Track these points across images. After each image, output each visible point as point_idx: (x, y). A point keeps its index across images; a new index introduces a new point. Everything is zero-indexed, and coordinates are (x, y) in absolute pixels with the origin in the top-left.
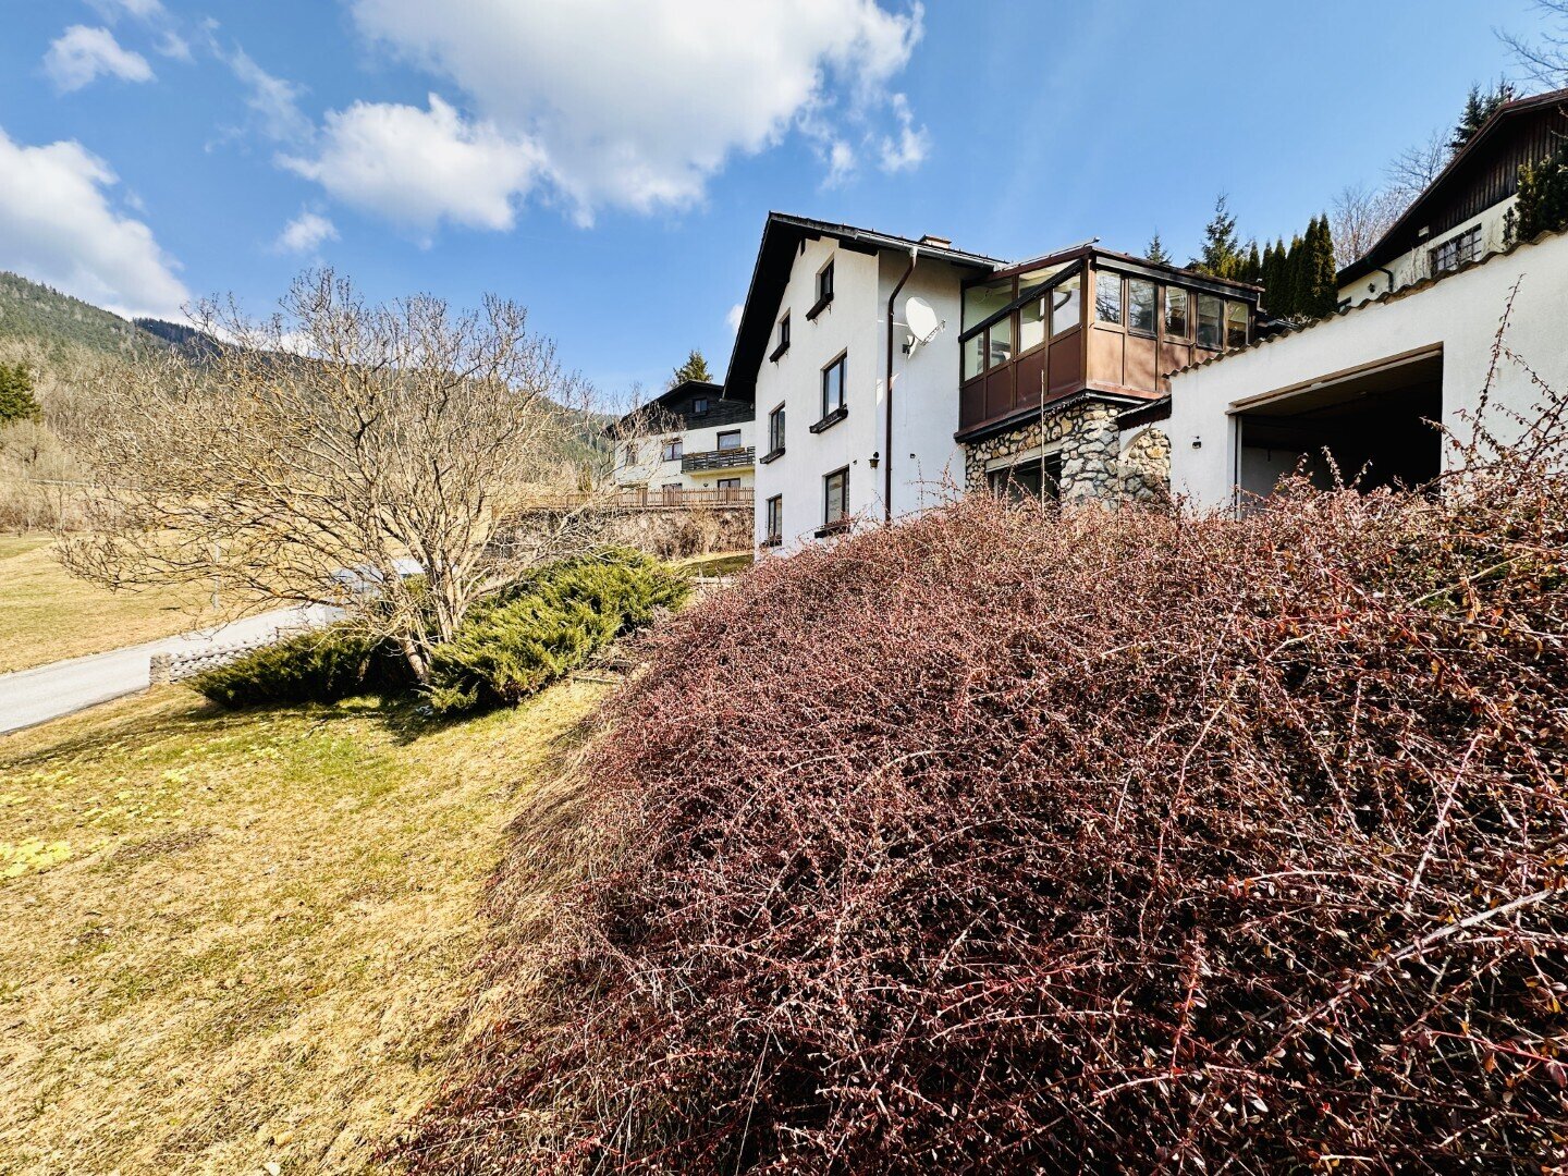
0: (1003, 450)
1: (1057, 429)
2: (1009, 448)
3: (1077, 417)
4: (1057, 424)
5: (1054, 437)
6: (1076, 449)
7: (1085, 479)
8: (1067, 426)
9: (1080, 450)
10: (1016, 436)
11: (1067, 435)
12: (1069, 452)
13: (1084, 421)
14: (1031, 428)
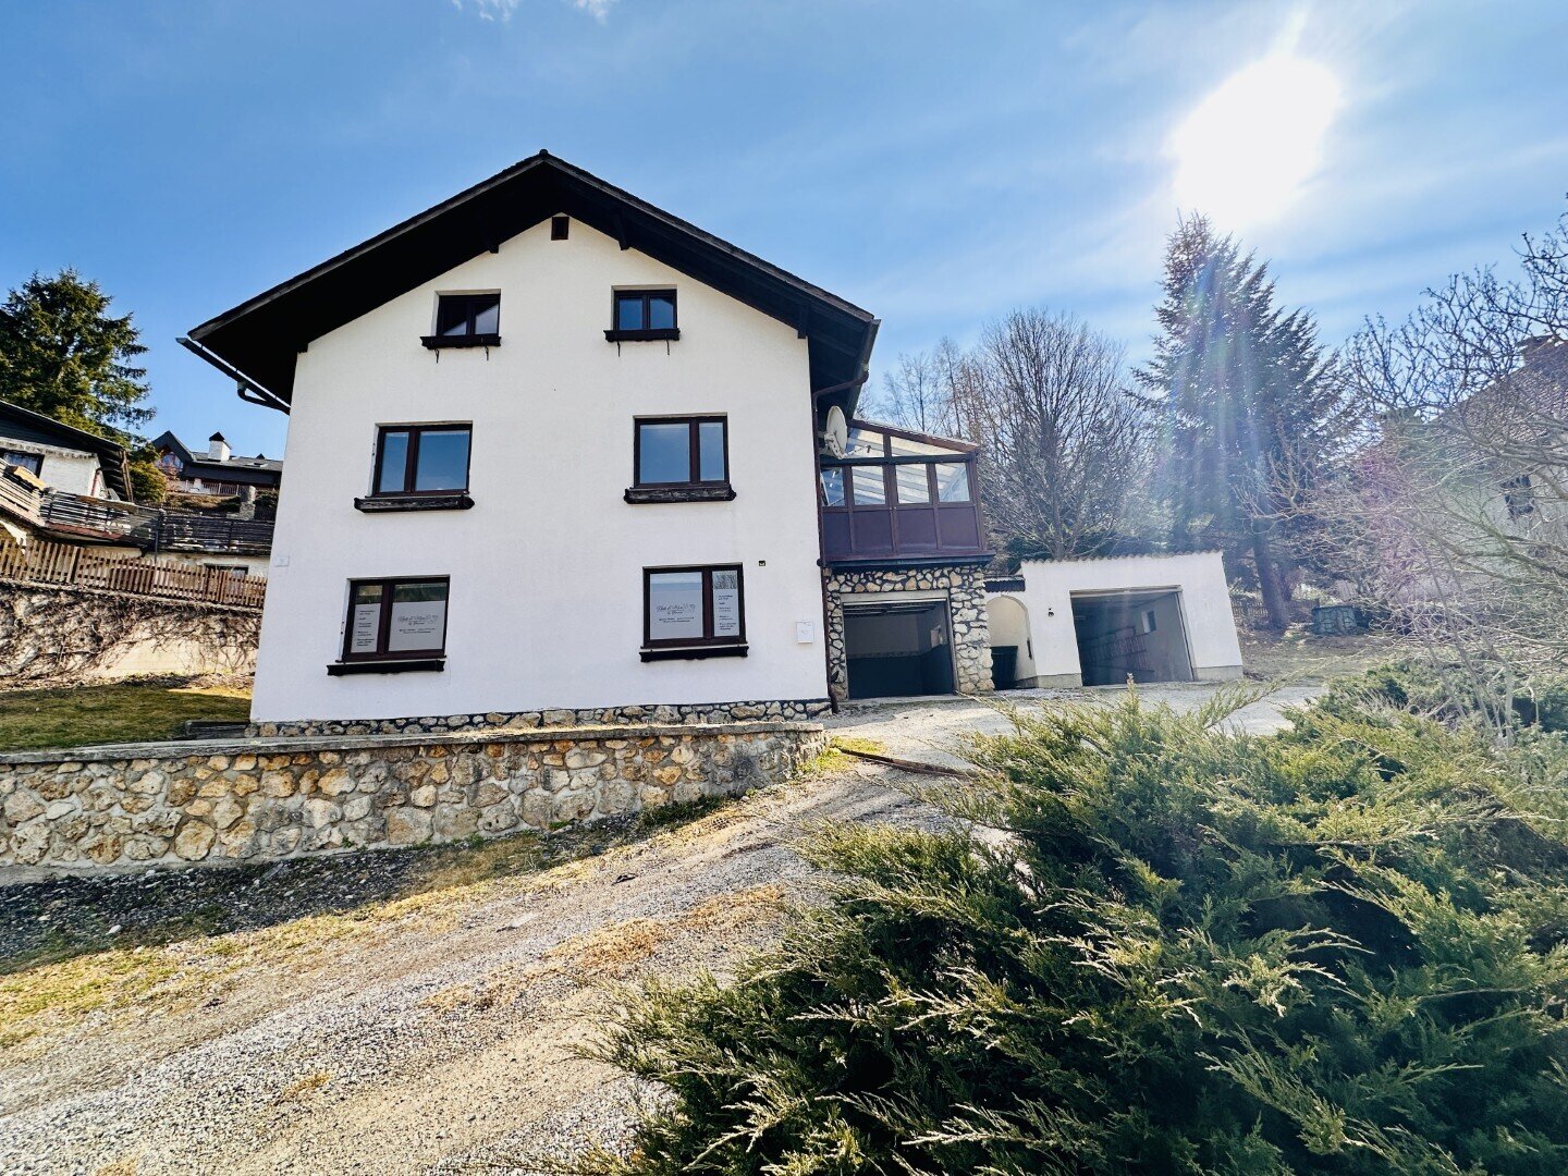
0: (871, 586)
1: (945, 580)
2: (881, 586)
3: (968, 575)
4: (942, 575)
5: (941, 586)
6: (970, 600)
7: (981, 627)
8: (957, 580)
9: (974, 602)
10: (890, 576)
11: (958, 587)
12: (963, 601)
13: (975, 580)
14: (912, 573)
